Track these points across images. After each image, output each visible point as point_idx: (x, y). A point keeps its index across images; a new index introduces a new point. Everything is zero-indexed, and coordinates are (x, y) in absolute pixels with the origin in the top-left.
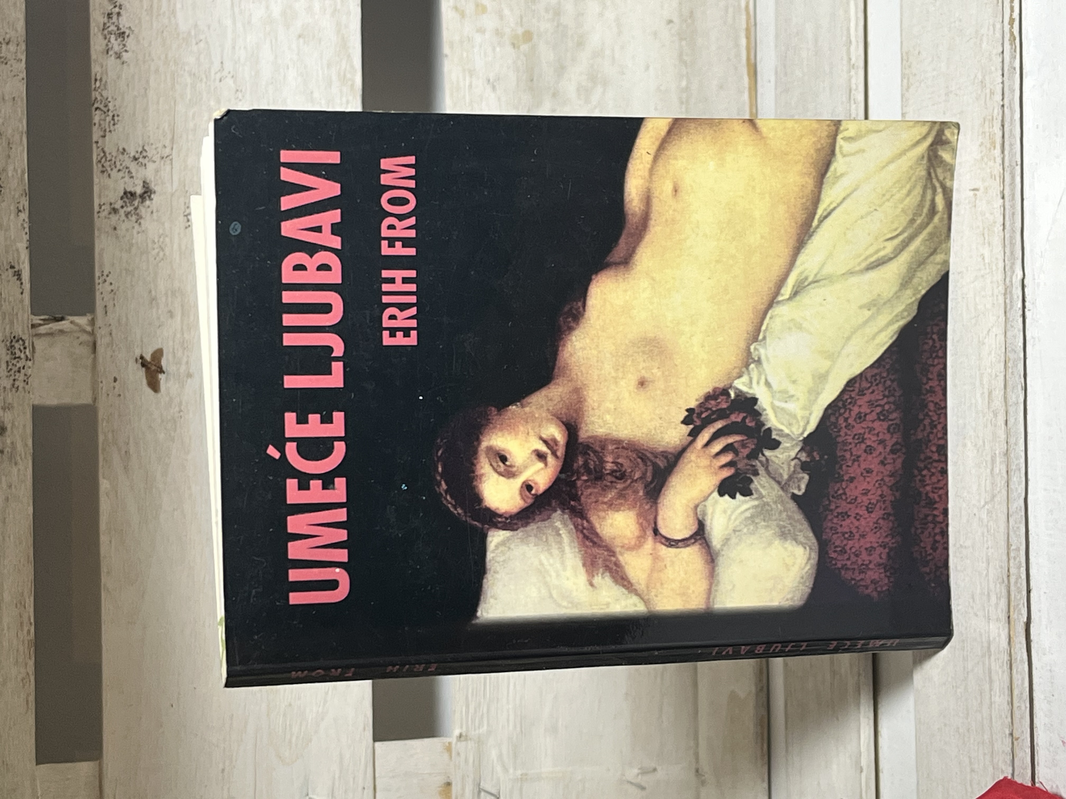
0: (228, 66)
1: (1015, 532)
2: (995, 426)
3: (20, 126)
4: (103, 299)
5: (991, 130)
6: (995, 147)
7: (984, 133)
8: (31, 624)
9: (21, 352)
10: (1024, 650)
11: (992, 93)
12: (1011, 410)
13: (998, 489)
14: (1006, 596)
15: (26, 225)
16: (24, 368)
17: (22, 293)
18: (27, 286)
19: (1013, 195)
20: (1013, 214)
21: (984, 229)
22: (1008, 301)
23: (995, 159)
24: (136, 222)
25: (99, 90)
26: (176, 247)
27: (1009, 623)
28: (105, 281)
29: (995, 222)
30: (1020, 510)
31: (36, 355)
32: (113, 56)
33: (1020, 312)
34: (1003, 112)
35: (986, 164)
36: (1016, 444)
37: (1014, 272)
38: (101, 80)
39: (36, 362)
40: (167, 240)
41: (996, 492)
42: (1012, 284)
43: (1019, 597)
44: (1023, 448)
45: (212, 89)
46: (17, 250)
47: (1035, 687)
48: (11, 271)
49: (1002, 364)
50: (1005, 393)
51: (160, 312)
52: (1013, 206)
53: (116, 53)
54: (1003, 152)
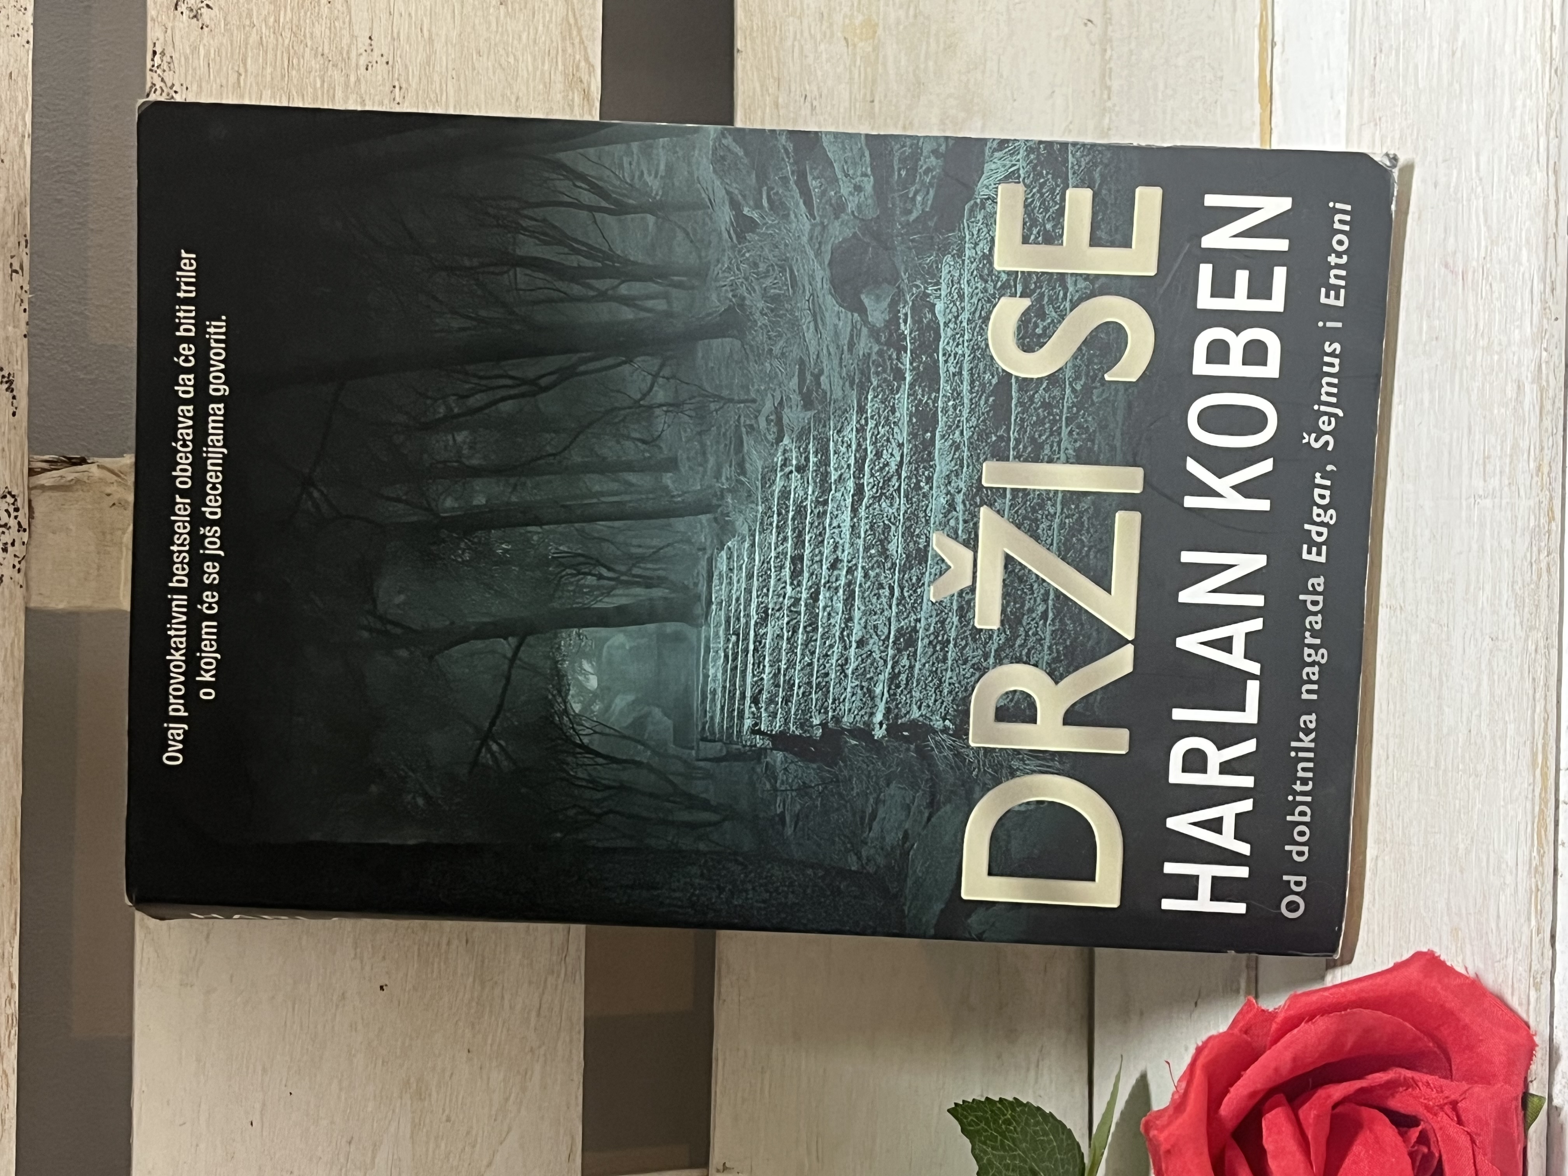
0: (382, 45)
3: (20, 123)
8: (12, 986)
9: (9, 516)
15: (25, 297)
16: (13, 544)
17: (14, 414)
18: (23, 402)
25: (159, 71)
31: (34, 522)
32: (186, 12)
38: (163, 53)
39: (34, 535)
45: (353, 79)
53: (192, 10)
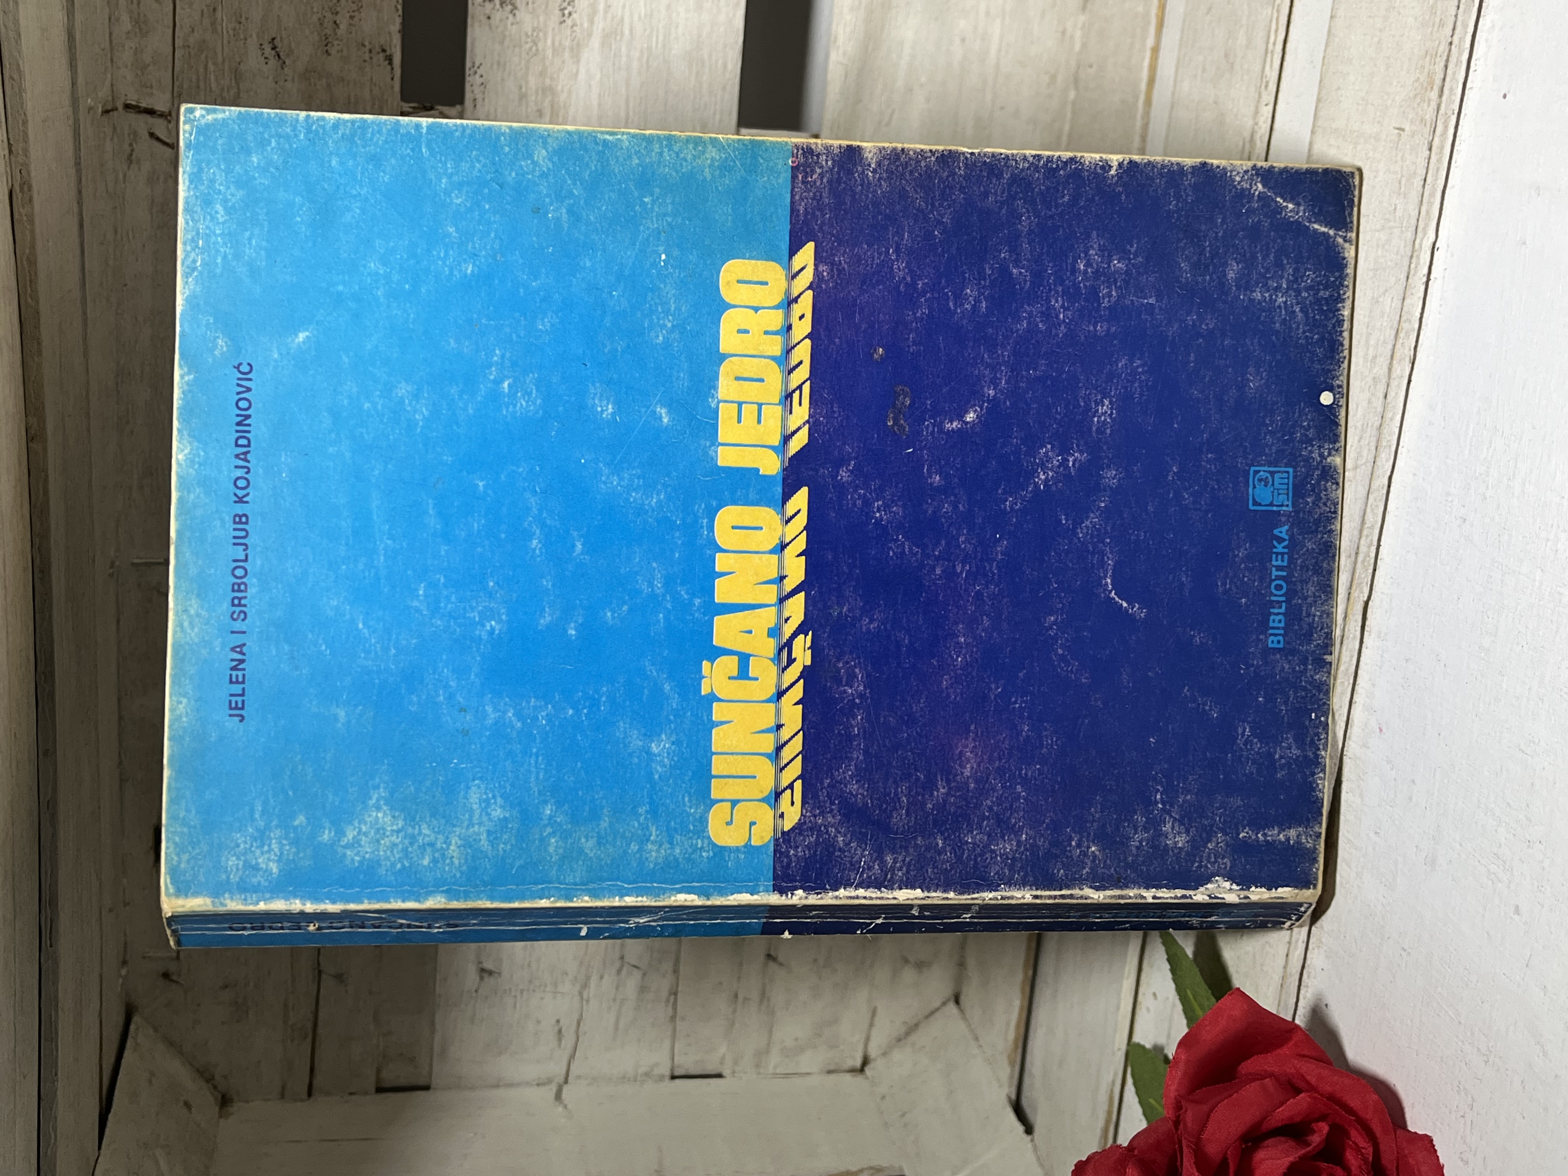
1: (1372, 510)
2: (1373, 395)
4: (473, 91)
5: (1432, 67)
6: (1432, 88)
7: (1423, 67)
10: (1359, 629)
11: (1442, 24)
12: (1394, 384)
13: (1364, 461)
14: (1351, 572)
15: (400, 7)
17: (392, 79)
18: (398, 72)
19: (1442, 148)
20: (1438, 169)
21: (1402, 176)
22: (1413, 266)
23: (1429, 101)
24: (511, 12)
26: (549, 42)
27: (1348, 599)
28: (475, 73)
29: (1415, 173)
30: (1383, 488)
33: (1425, 279)
34: (1450, 50)
35: (1419, 105)
36: (1391, 420)
37: (1425, 234)
40: (541, 34)
41: (1359, 462)
42: (1421, 247)
43: (1363, 576)
44: (1399, 425)
46: (390, 33)
47: (1361, 663)
48: (382, 55)
49: (1393, 332)
50: (1391, 364)
51: (529, 110)
52: (1439, 161)
54: (1441, 96)
